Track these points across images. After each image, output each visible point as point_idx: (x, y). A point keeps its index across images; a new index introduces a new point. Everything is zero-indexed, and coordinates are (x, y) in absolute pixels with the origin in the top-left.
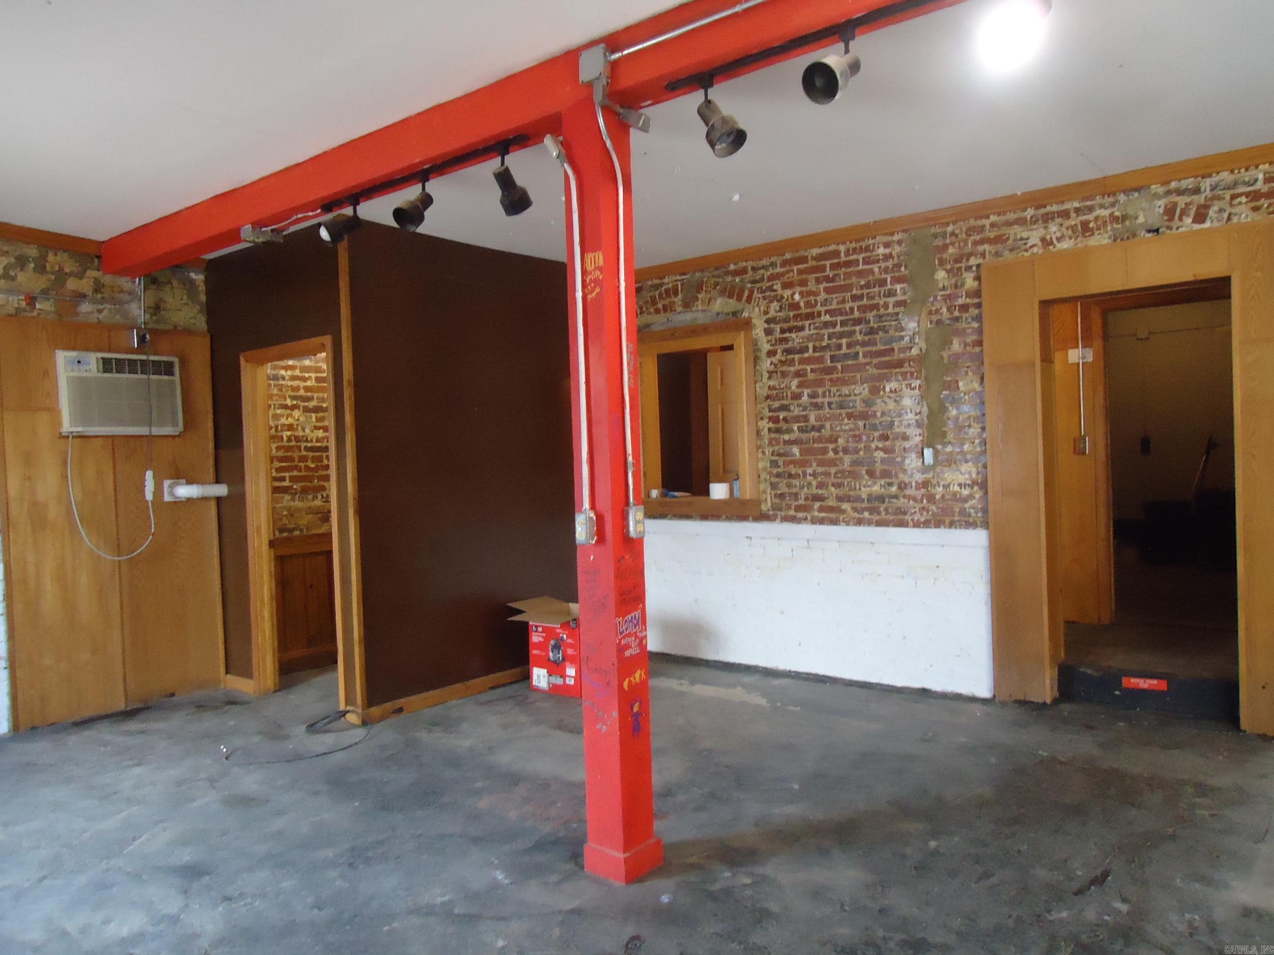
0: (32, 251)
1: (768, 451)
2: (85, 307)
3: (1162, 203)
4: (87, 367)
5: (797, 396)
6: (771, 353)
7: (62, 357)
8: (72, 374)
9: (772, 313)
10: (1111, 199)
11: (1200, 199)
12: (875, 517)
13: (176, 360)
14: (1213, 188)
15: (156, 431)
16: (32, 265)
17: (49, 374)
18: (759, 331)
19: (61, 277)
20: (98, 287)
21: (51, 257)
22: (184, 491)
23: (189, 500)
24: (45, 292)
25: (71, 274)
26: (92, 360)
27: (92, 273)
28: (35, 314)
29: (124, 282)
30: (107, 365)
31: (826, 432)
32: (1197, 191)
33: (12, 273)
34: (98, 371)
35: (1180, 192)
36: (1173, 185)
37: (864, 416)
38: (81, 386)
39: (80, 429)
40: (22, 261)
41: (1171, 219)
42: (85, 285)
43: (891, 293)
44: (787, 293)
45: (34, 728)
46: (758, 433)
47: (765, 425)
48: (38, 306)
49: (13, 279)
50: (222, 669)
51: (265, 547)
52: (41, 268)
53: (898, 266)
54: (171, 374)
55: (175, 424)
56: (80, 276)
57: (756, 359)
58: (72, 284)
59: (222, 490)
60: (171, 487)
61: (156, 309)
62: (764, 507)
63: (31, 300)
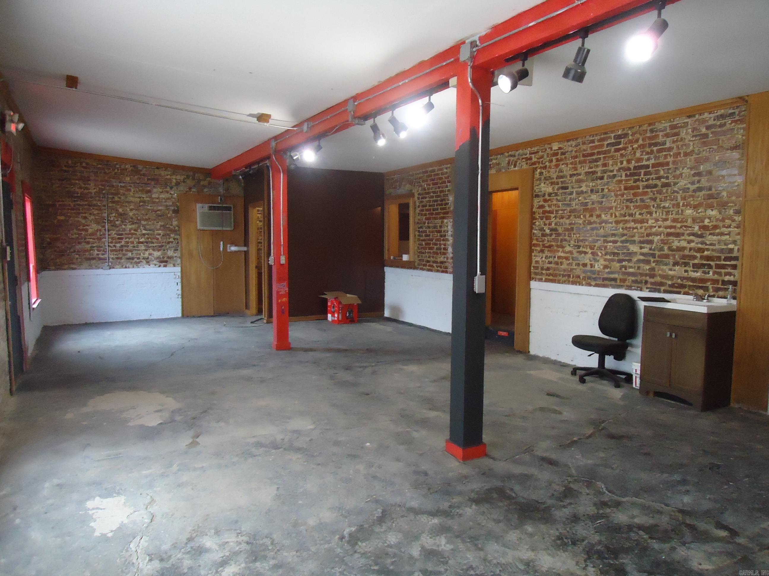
0: (191, 173)
1: (417, 243)
2: (206, 190)
3: (507, 159)
4: (205, 209)
5: (425, 223)
6: (419, 207)
7: (199, 206)
8: (201, 211)
9: (420, 192)
10: (496, 157)
11: (515, 159)
12: (441, 270)
13: (232, 206)
14: (519, 155)
15: (224, 229)
16: (191, 178)
17: (194, 211)
18: (416, 198)
19: (199, 181)
20: (210, 183)
21: (196, 175)
22: (234, 248)
23: (236, 252)
24: (194, 186)
25: (202, 180)
26: (206, 206)
27: (208, 179)
28: (191, 193)
29: (217, 181)
30: (211, 208)
31: (431, 237)
32: (514, 156)
33: (185, 180)
34: (208, 210)
35: (511, 156)
36: (510, 153)
37: (440, 232)
38: (203, 215)
39: (202, 228)
40: (188, 177)
41: (509, 166)
42: (206, 183)
43: (447, 187)
44: (423, 184)
45: (188, 317)
46: (415, 236)
47: (417, 233)
48: (192, 190)
49: (186, 182)
50: (245, 308)
51: (254, 268)
52: (193, 179)
53: (448, 176)
54: (231, 210)
55: (231, 227)
56: (205, 180)
57: (415, 208)
58: (202, 183)
59: (245, 249)
60: (230, 247)
61: (227, 190)
62: (416, 264)
63: (190, 189)
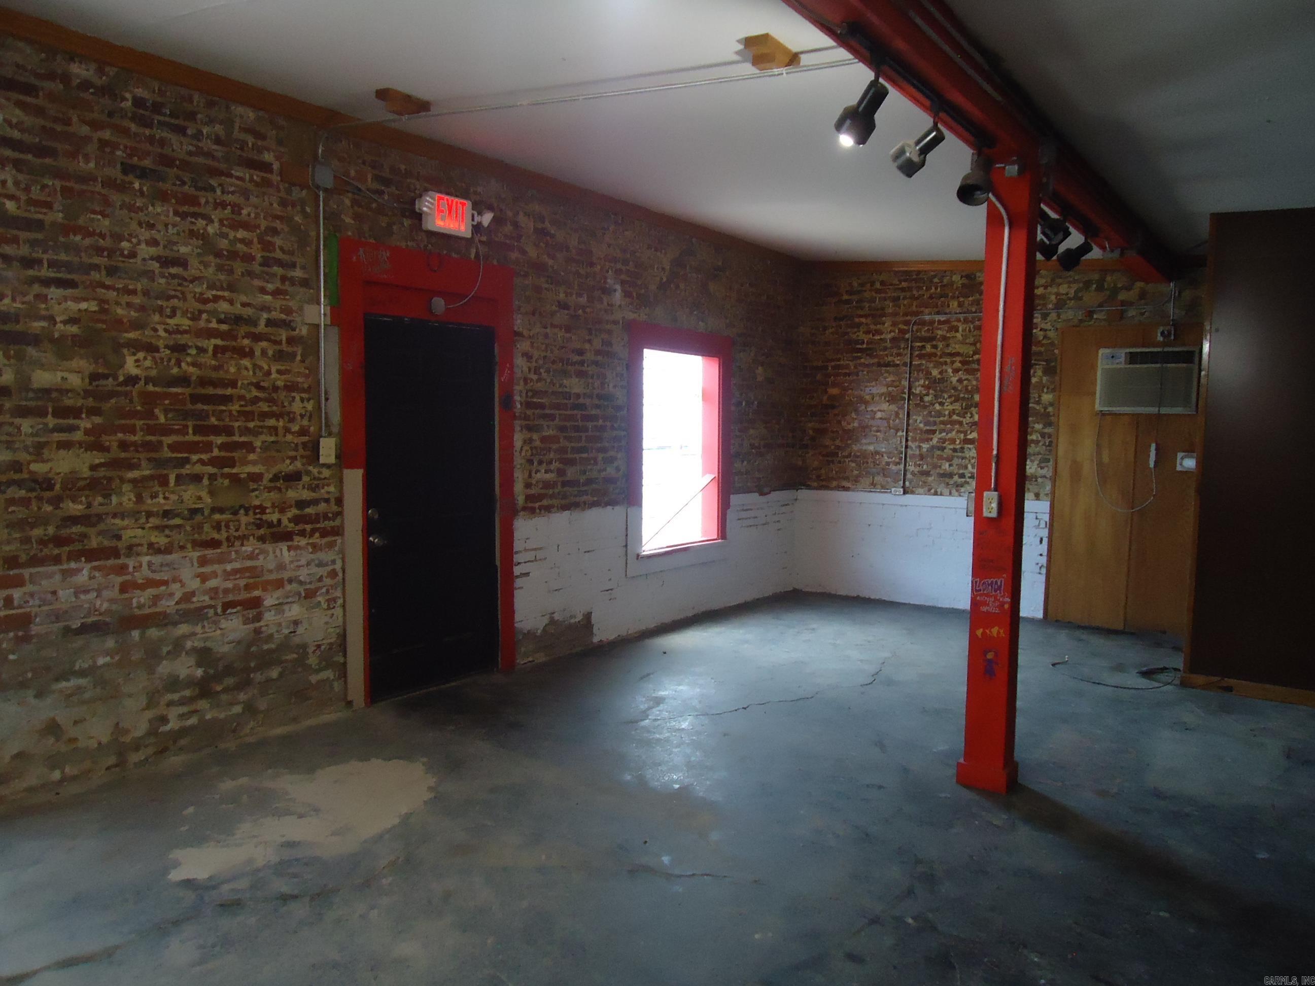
2: (1130, 313)
4: (1117, 361)
7: (1102, 353)
8: (1108, 367)
13: (1197, 349)
15: (1164, 411)
16: (1094, 286)
17: (1091, 366)
19: (1115, 291)
20: (1143, 295)
21: (1109, 278)
24: (1101, 305)
25: (1121, 288)
26: (1122, 353)
27: (1139, 284)
28: (1092, 323)
30: (1133, 358)
33: (1080, 295)
34: (1125, 363)
38: (1113, 376)
39: (1107, 408)
40: (1087, 284)
42: (1131, 295)
48: (1095, 316)
49: (1081, 299)
54: (1191, 361)
55: (1188, 405)
56: (1128, 288)
58: (1122, 296)
60: (1182, 458)
63: (1090, 313)
